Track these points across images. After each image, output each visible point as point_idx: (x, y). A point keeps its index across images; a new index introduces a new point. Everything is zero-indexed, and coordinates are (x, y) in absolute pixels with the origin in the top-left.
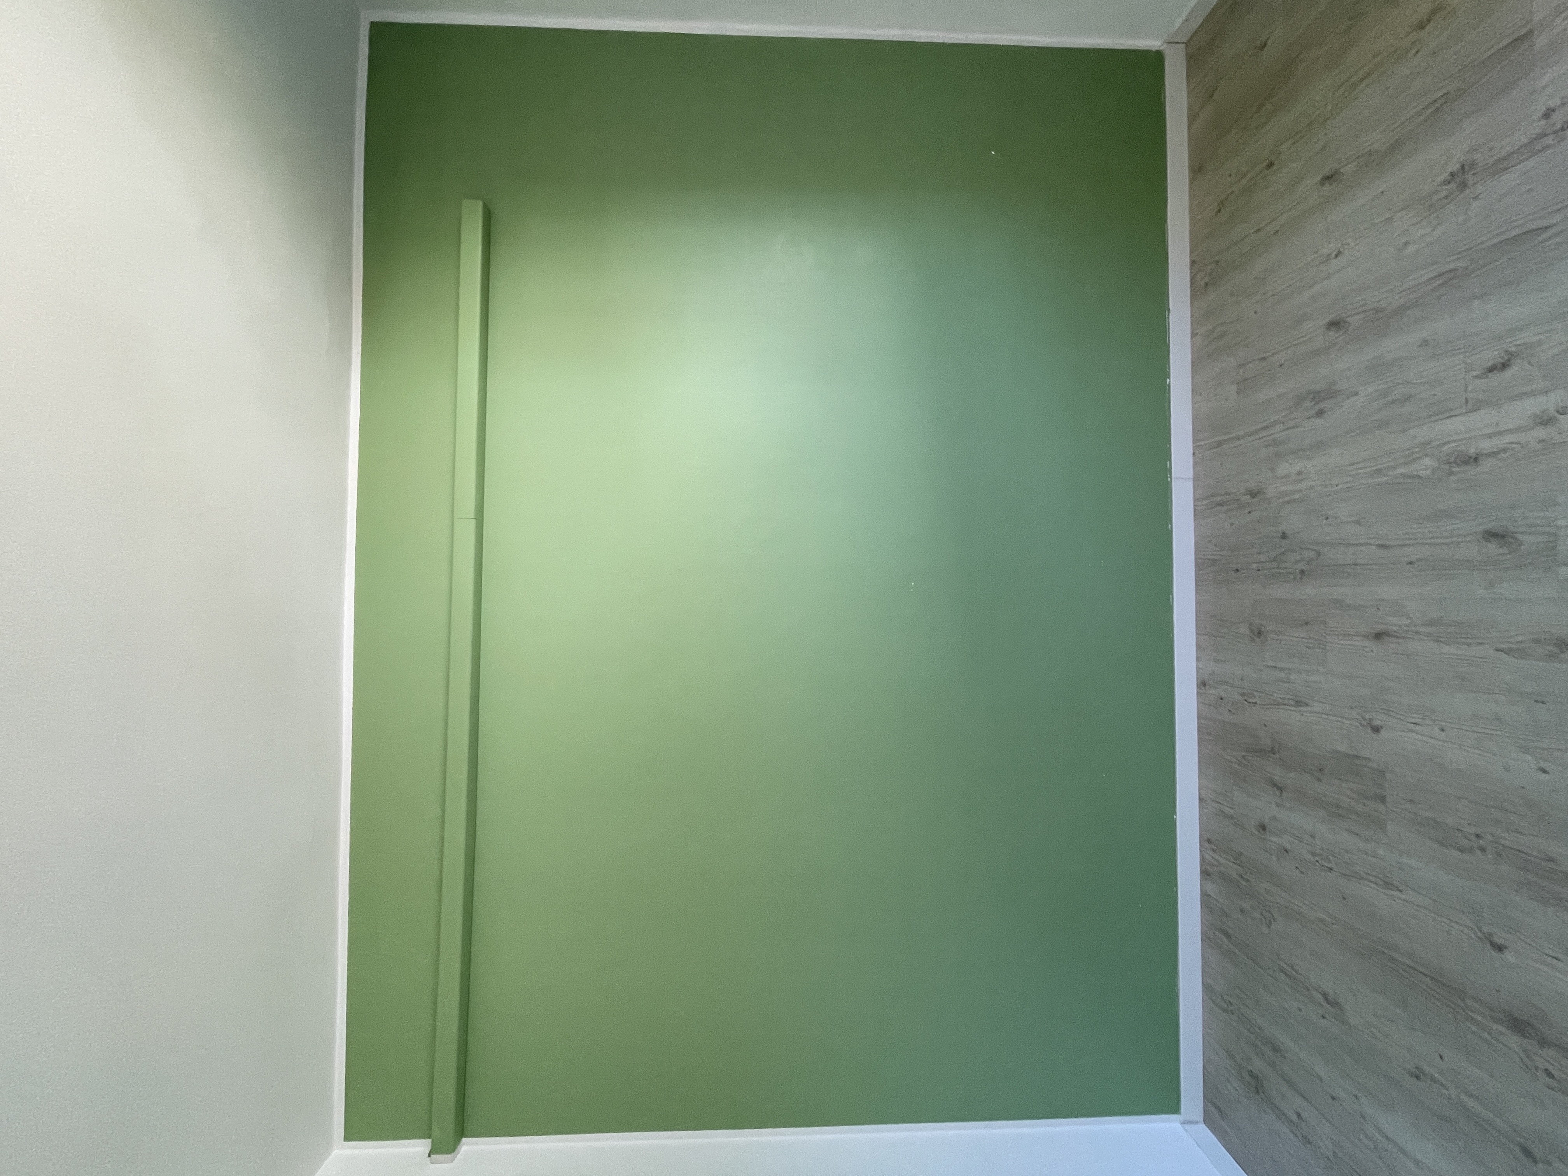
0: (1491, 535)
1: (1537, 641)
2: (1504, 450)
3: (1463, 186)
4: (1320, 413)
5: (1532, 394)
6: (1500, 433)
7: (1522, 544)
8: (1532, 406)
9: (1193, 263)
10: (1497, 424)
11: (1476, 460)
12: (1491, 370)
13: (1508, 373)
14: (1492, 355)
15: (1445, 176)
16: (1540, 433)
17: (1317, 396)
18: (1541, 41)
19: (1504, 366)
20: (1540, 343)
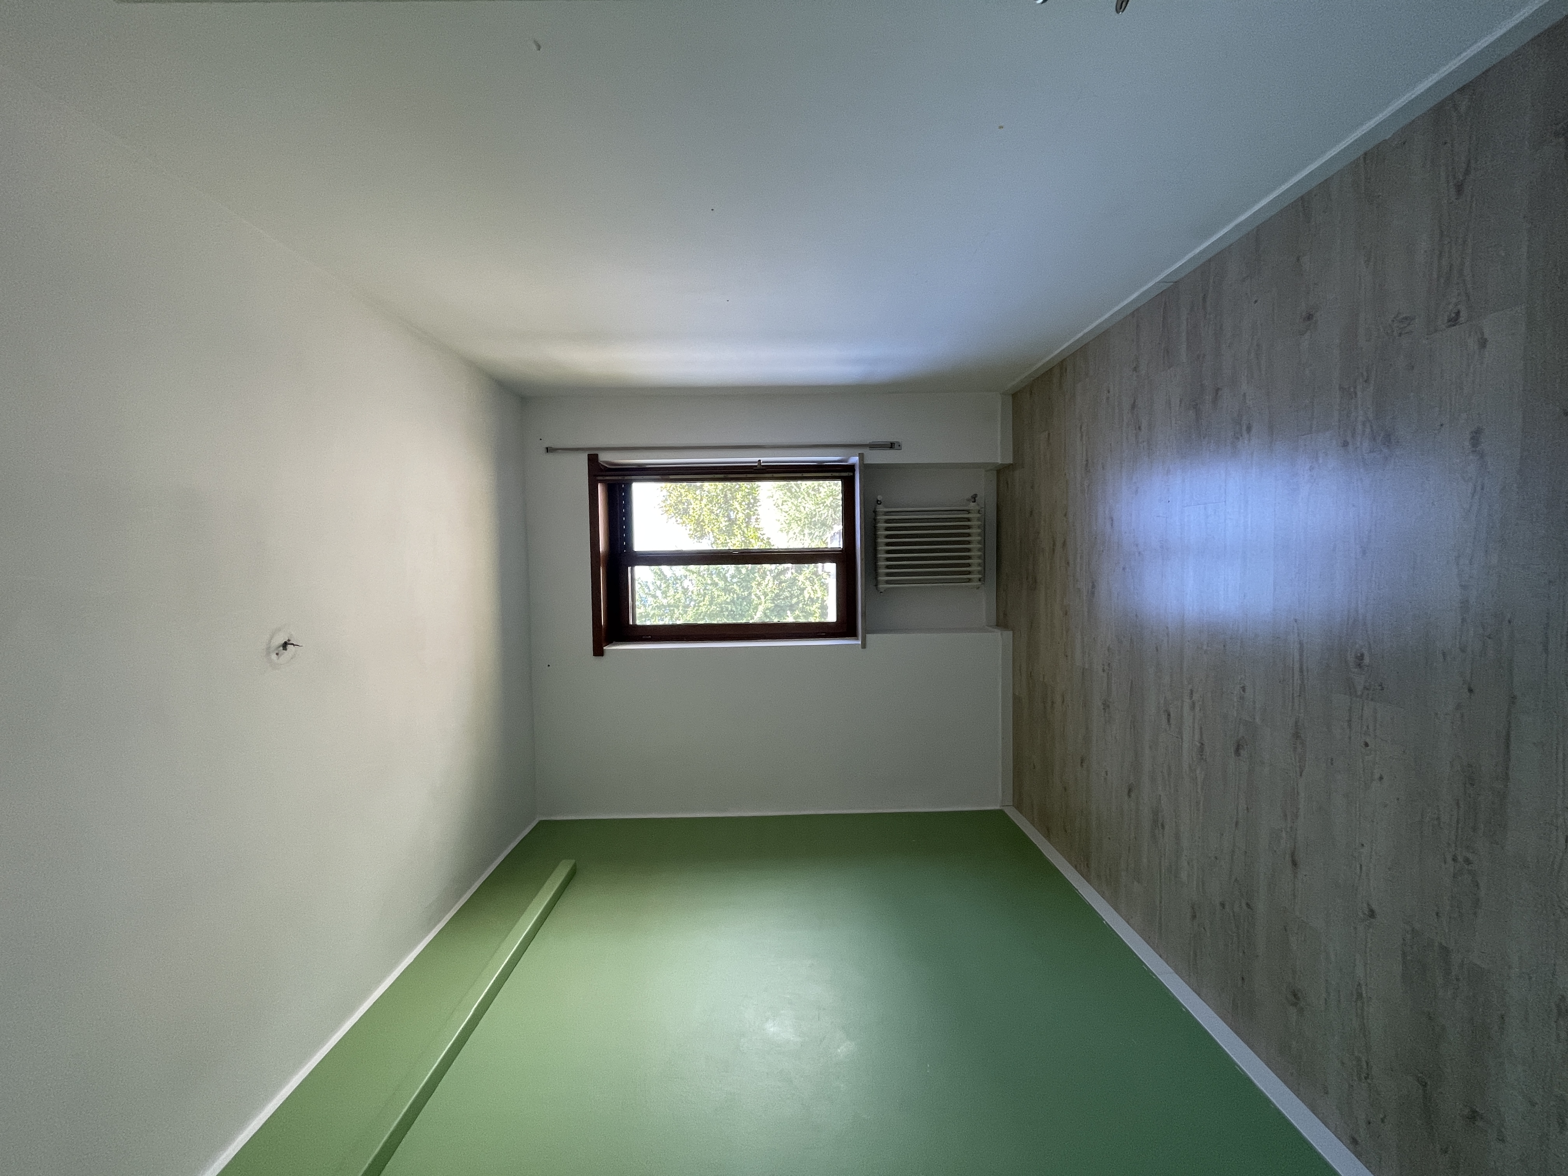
0: (1237, 751)
1: (1295, 749)
2: (1201, 728)
3: (1109, 707)
4: (1163, 826)
5: (1182, 707)
6: (1194, 727)
7: (1243, 737)
8: (1186, 708)
9: (1076, 867)
10: (1190, 727)
11: (1202, 744)
12: (1169, 721)
13: (1172, 715)
14: (1164, 718)
15: (1103, 711)
16: (1197, 709)
17: (1155, 822)
18: (1087, 666)
19: (1169, 715)
20: (1165, 698)
